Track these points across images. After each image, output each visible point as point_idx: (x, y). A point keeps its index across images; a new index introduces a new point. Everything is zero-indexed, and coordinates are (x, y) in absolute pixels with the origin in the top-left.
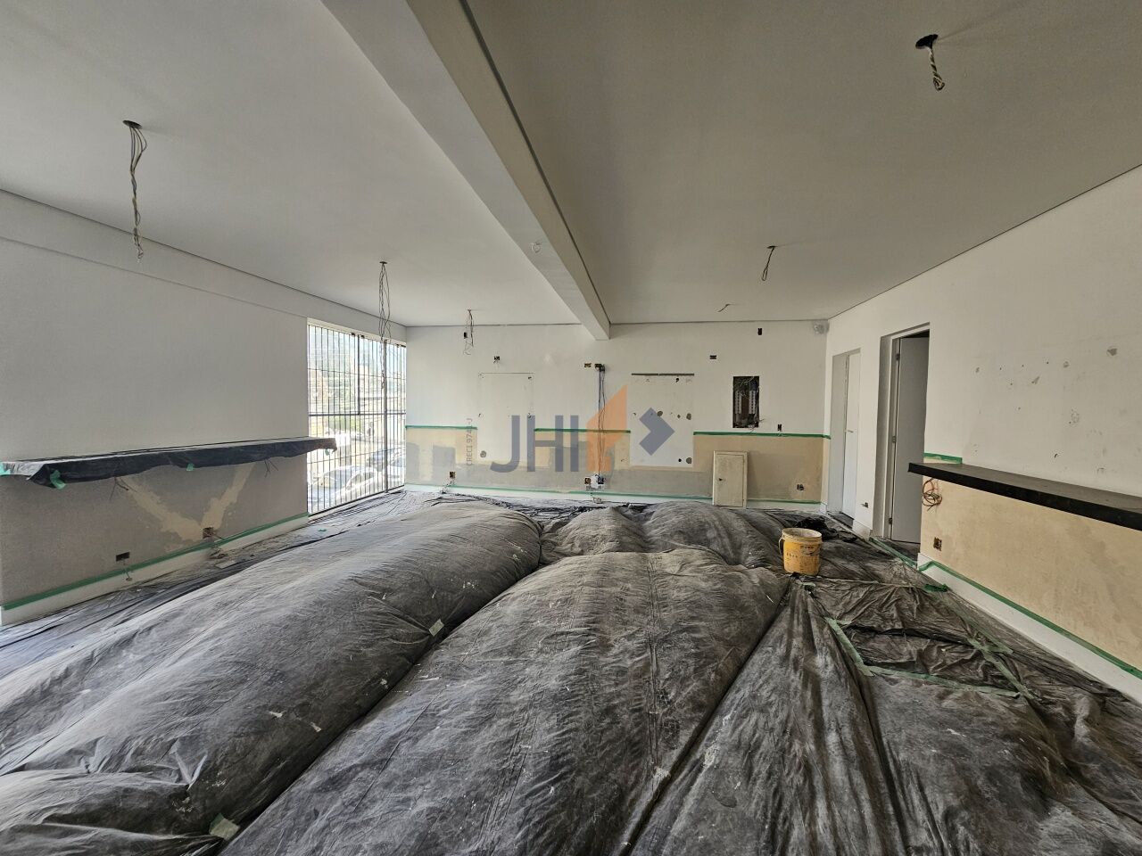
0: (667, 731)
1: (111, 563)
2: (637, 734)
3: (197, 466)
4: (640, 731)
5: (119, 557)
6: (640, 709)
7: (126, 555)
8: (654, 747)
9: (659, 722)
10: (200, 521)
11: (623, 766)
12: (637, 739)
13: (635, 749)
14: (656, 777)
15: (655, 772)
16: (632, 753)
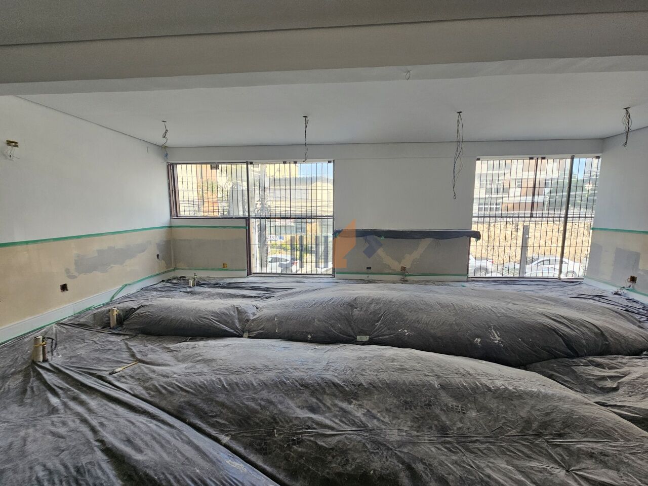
0: (260, 444)
1: (365, 270)
2: (255, 422)
3: (385, 237)
4: (257, 424)
5: (368, 268)
6: (277, 423)
7: (370, 268)
8: (245, 434)
9: (268, 438)
10: (400, 262)
11: (231, 415)
12: (252, 423)
13: (243, 421)
14: (223, 436)
15: (227, 435)
16: (240, 421)
